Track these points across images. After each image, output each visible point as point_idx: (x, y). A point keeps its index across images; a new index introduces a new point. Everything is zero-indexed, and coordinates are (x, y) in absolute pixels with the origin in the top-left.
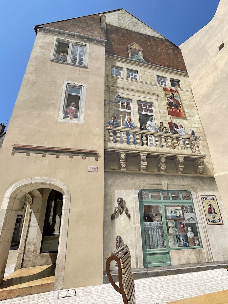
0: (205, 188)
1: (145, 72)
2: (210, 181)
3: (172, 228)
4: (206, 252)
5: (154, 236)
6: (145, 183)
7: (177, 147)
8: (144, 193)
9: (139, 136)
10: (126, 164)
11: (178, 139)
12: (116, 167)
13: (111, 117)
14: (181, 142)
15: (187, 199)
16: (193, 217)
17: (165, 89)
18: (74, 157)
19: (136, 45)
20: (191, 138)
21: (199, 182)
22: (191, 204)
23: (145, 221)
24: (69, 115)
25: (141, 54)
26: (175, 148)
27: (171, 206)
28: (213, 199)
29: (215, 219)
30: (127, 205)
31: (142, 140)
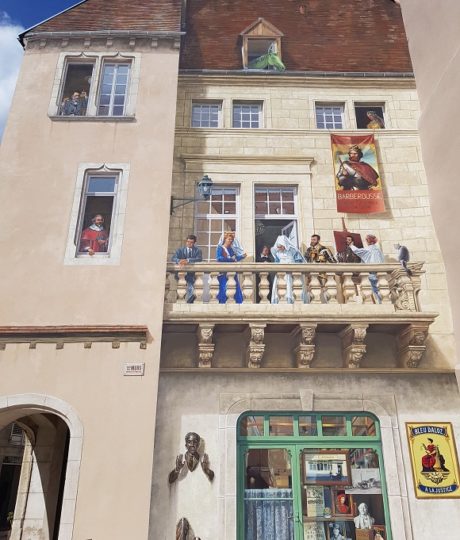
0: (420, 403)
1: (284, 101)
2: (441, 383)
3: (315, 504)
6: (255, 395)
7: (350, 298)
8: (250, 421)
9: (250, 279)
10: (213, 352)
11: (357, 277)
12: (188, 361)
13: (185, 239)
14: (366, 282)
15: (364, 434)
17: (336, 140)
18: (93, 344)
19: (264, 25)
20: (398, 267)
21: (405, 389)
22: (374, 447)
23: (249, 486)
24: (87, 248)
25: (276, 48)
26: (344, 302)
27: (320, 452)
28: (444, 432)
29: (441, 485)
30: (207, 450)
31: (257, 289)
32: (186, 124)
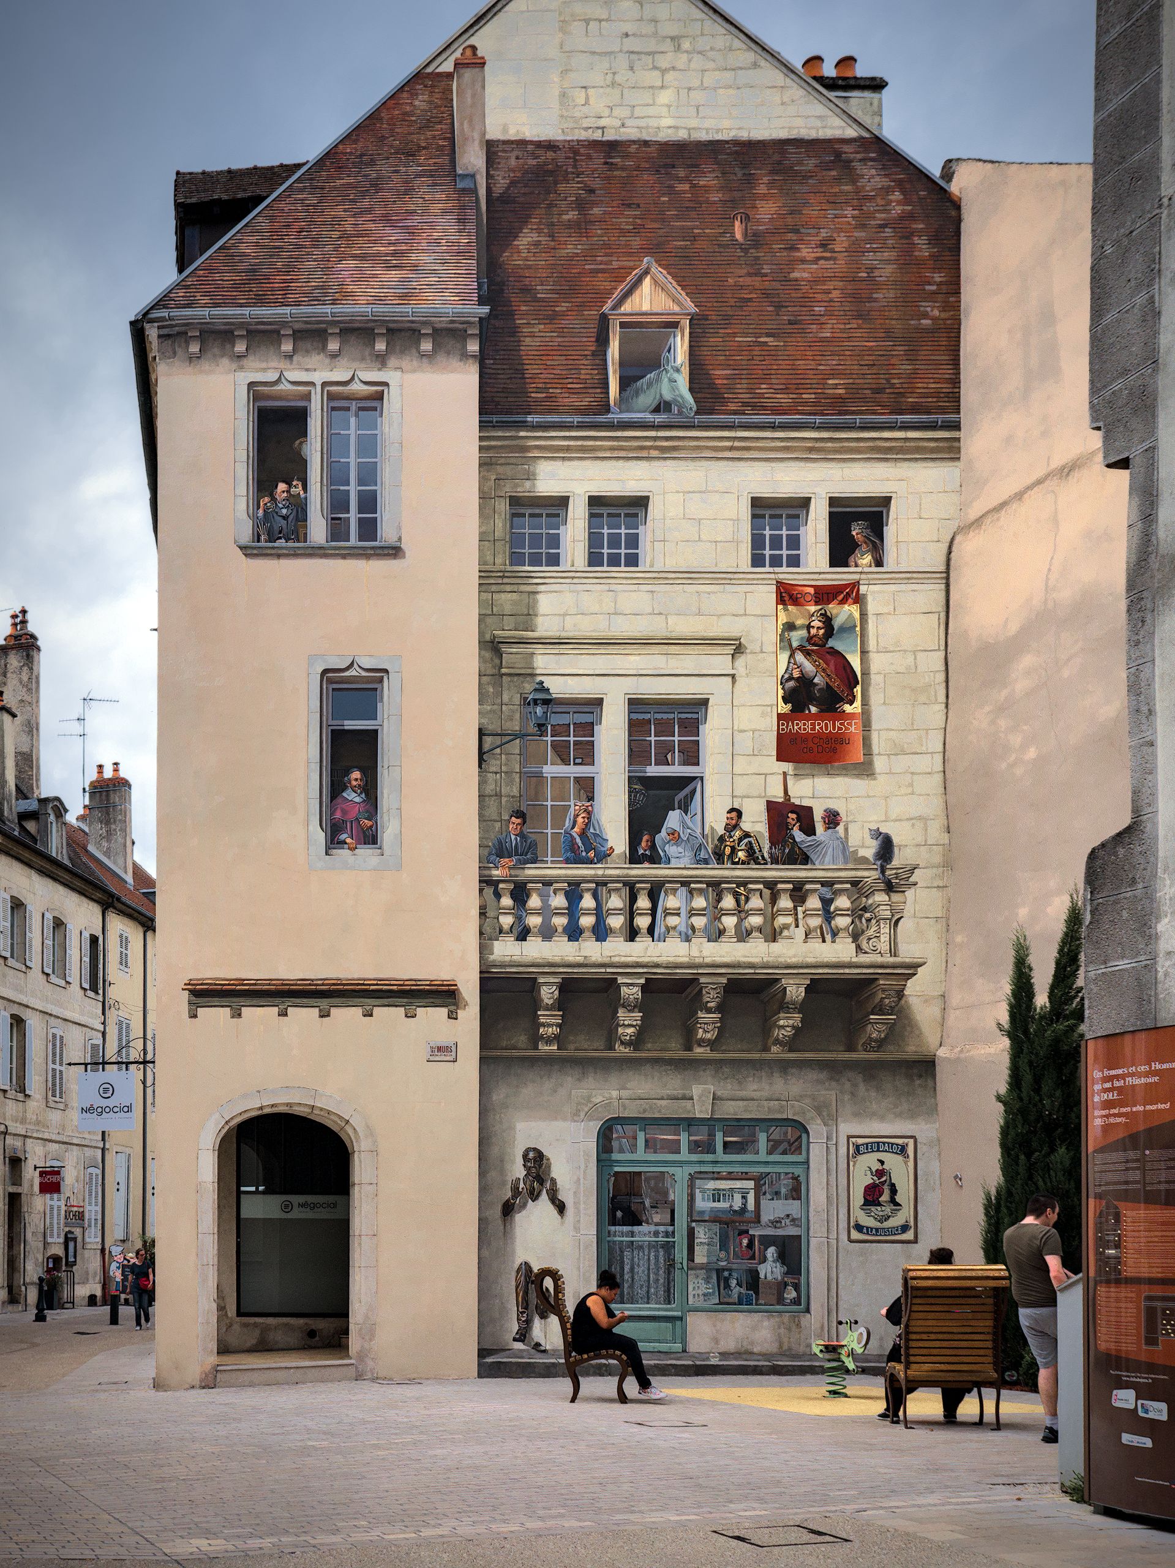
0: (875, 1106)
1: (690, 498)
2: (911, 1077)
3: (706, 1247)
4: (818, 1325)
5: (640, 1271)
6: (625, 1093)
7: (785, 933)
8: (617, 1131)
9: (620, 897)
10: (559, 1026)
11: (799, 893)
12: (522, 1039)
13: (507, 817)
15: (784, 1153)
16: (795, 1214)
17: (786, 594)
18: (376, 1010)
19: (655, 282)
22: (798, 1171)
23: (614, 1222)
24: (343, 837)
25: (679, 348)
26: (774, 941)
27: (717, 1177)
28: (903, 1150)
29: (886, 1224)
30: (554, 1174)
31: (631, 915)
32: (499, 561)
